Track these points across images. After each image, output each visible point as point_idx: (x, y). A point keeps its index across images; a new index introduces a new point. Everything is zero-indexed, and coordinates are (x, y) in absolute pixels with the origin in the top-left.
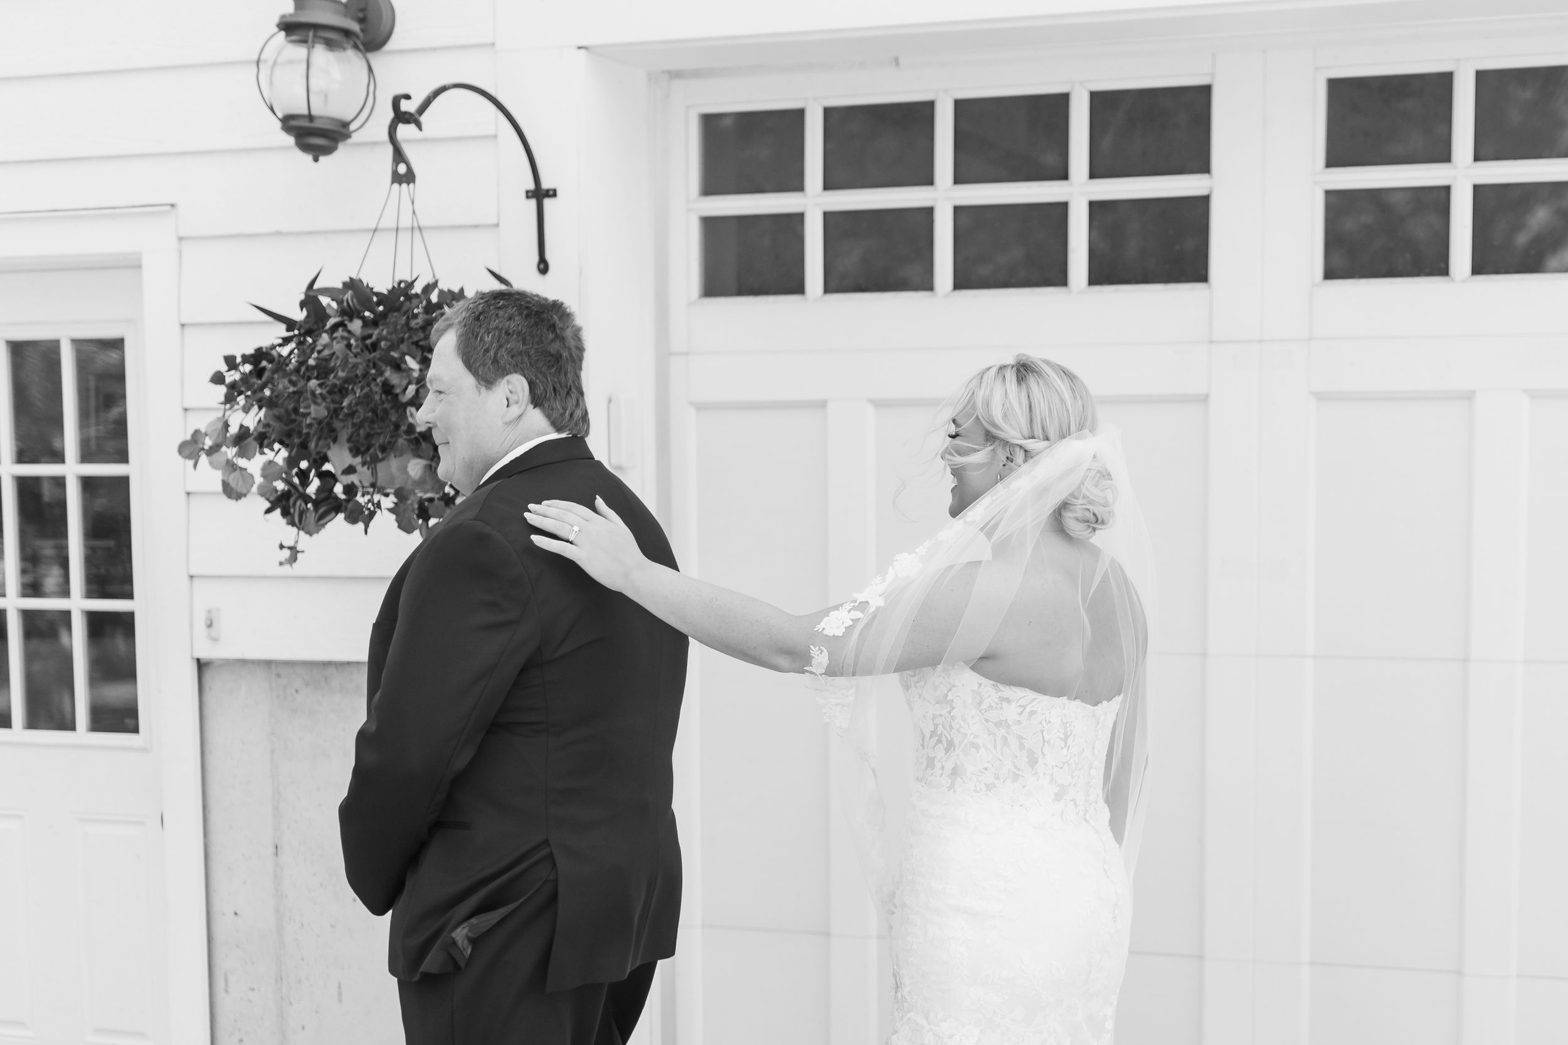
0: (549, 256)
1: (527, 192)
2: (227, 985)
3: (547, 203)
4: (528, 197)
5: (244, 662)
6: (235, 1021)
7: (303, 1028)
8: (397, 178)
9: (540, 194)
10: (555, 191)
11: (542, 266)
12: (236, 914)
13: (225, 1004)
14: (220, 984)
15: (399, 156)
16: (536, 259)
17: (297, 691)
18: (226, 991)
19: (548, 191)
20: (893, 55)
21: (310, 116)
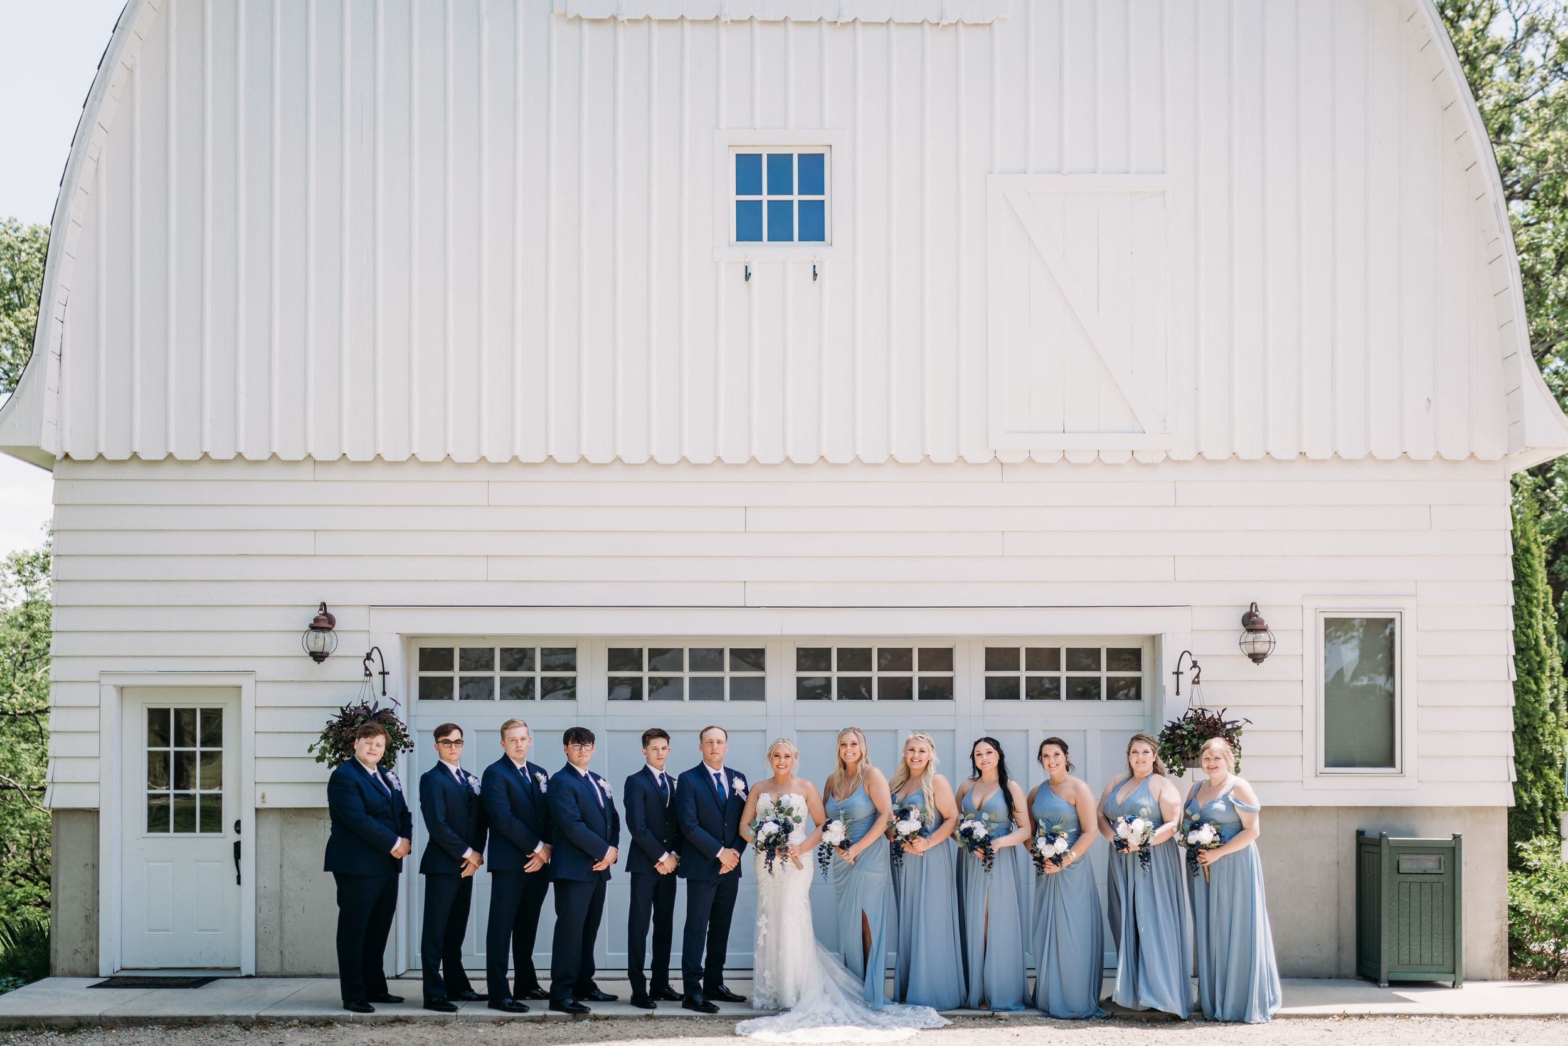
0: (386, 690)
1: (381, 673)
6: (264, 921)
7: (289, 922)
9: (384, 673)
10: (389, 672)
11: (384, 693)
12: (265, 887)
14: (258, 910)
16: (382, 690)
17: (291, 817)
19: (387, 672)
20: (483, 637)
21: (322, 653)
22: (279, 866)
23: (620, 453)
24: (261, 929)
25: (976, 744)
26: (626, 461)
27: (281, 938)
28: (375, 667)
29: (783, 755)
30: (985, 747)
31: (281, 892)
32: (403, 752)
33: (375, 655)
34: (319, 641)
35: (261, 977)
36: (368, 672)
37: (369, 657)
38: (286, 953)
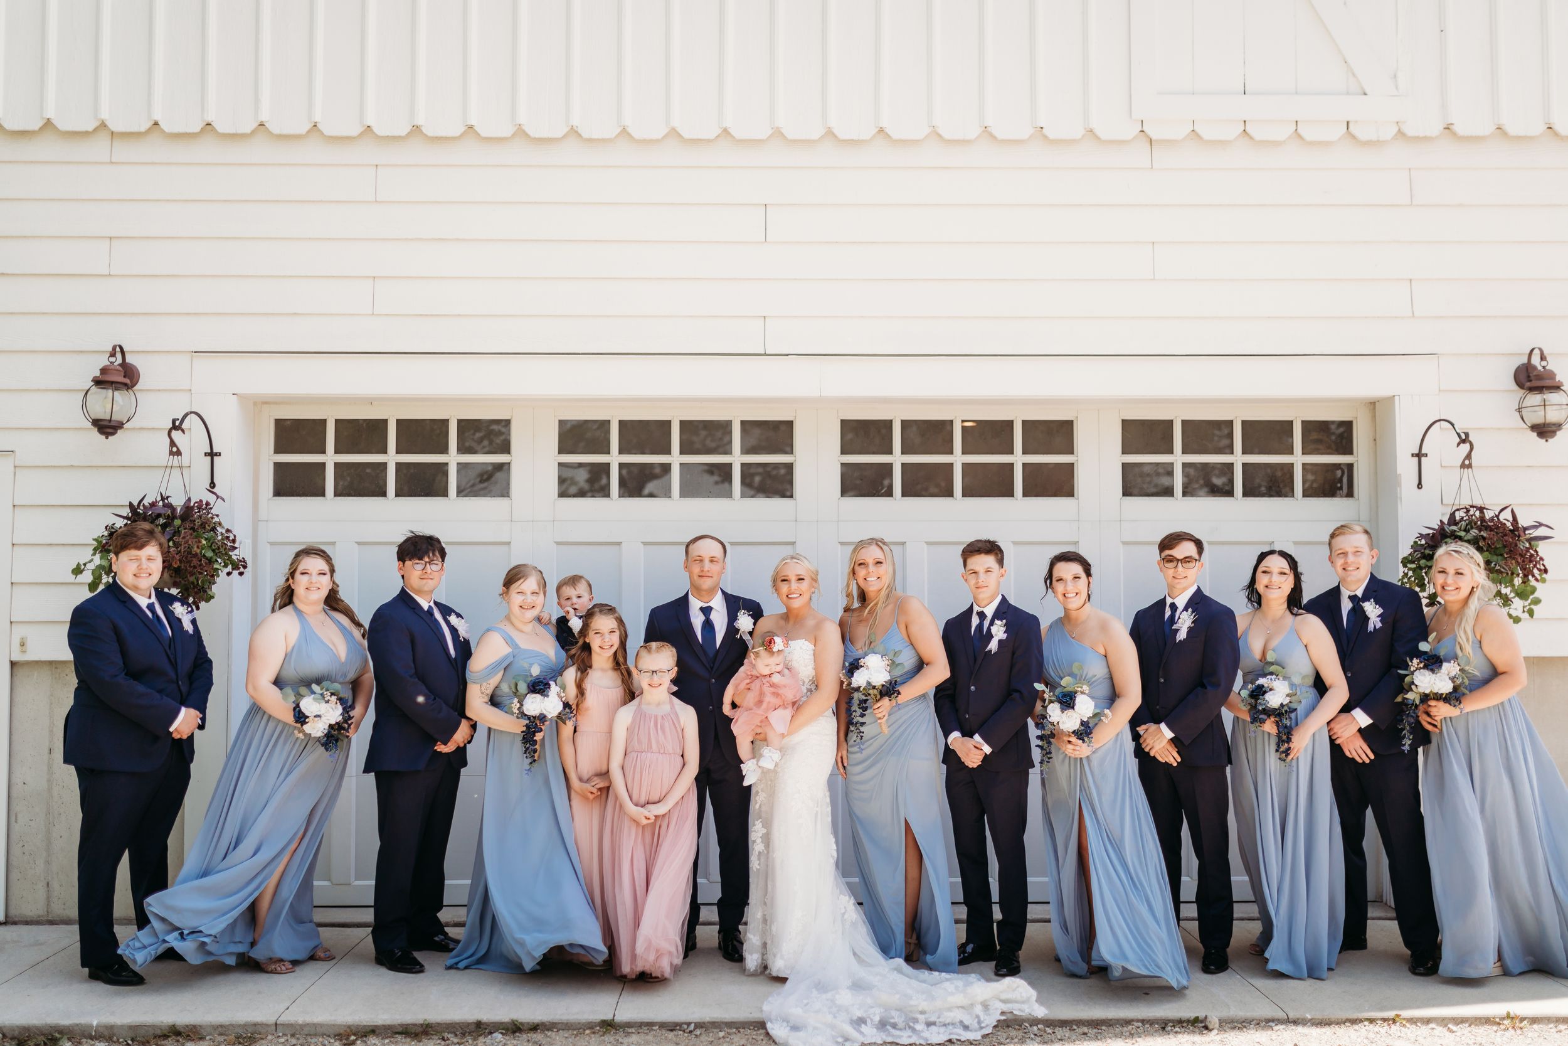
0: (215, 481)
1: (205, 453)
2: (16, 819)
3: (215, 458)
4: (205, 455)
5: (37, 662)
6: (21, 837)
7: (61, 837)
8: (171, 453)
9: (212, 454)
10: (220, 453)
11: (212, 485)
12: (24, 783)
13: (16, 828)
14: (13, 819)
15: (173, 443)
16: (210, 481)
17: (67, 675)
18: (16, 822)
19: (216, 453)
20: (370, 401)
21: (110, 421)
22: (47, 751)
23: (575, 122)
24: (16, 850)
25: (1262, 557)
26: (585, 135)
27: (48, 863)
28: (192, 441)
29: (793, 579)
30: (1276, 563)
31: (50, 789)
32: (229, 574)
33: (192, 423)
34: (103, 403)
35: (15, 923)
36: (175, 449)
37: (176, 426)
38: (55, 885)
